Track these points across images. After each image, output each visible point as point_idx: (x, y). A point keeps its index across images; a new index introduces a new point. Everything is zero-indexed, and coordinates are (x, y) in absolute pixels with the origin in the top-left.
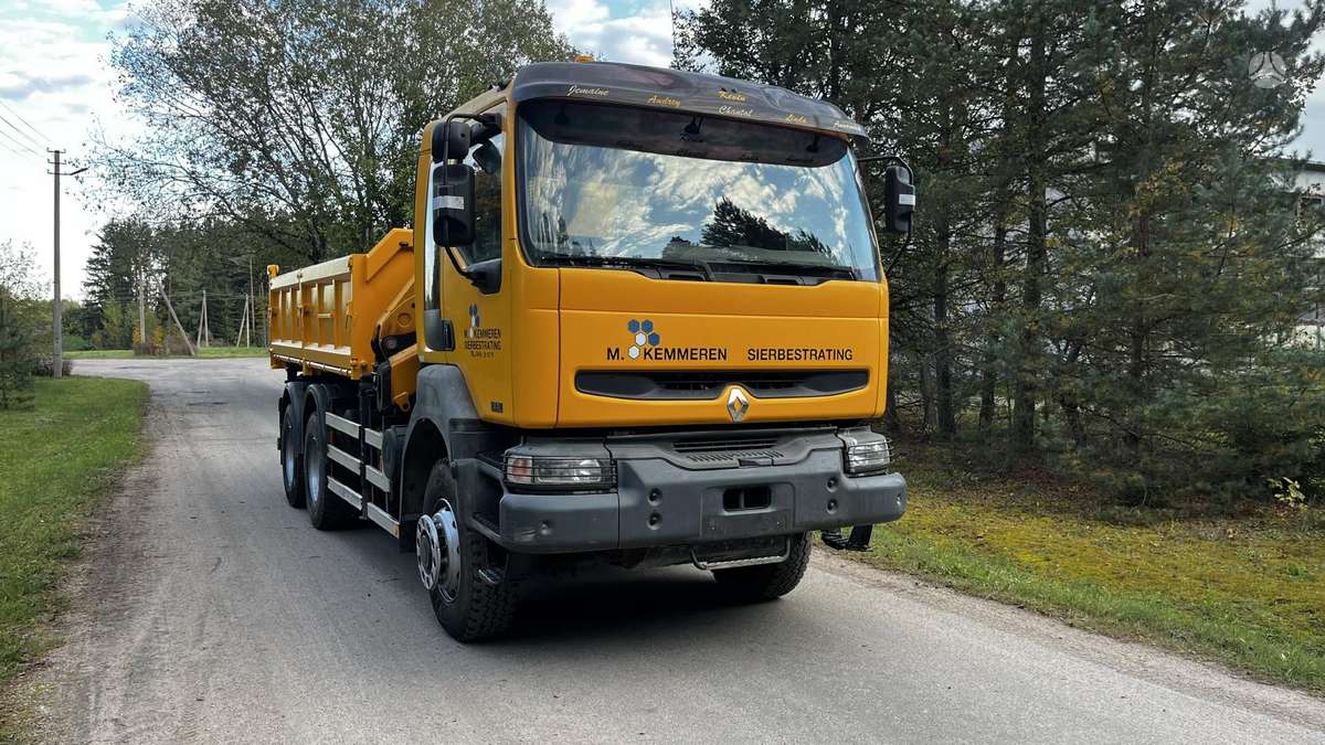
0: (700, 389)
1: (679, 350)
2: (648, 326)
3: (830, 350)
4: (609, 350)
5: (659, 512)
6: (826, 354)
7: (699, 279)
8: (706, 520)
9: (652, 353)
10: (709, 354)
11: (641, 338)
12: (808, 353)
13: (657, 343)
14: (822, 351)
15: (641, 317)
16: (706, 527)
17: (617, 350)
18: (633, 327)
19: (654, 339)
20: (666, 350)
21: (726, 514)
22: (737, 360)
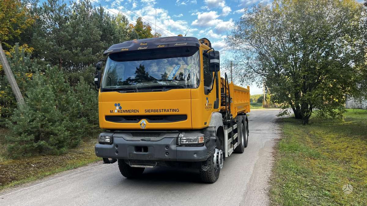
0: (136, 120)
1: (127, 110)
2: (119, 105)
3: (171, 109)
4: (111, 111)
5: (118, 150)
6: (170, 110)
7: (134, 92)
8: (130, 154)
9: (120, 111)
10: (134, 111)
11: (117, 108)
12: (163, 110)
13: (121, 109)
14: (168, 109)
15: (117, 103)
16: (129, 155)
17: (112, 111)
18: (116, 105)
19: (120, 108)
20: (123, 110)
21: (135, 152)
22: (142, 113)
